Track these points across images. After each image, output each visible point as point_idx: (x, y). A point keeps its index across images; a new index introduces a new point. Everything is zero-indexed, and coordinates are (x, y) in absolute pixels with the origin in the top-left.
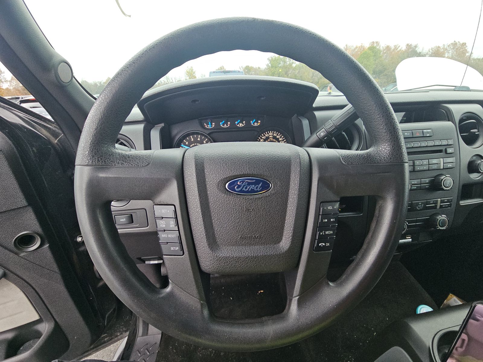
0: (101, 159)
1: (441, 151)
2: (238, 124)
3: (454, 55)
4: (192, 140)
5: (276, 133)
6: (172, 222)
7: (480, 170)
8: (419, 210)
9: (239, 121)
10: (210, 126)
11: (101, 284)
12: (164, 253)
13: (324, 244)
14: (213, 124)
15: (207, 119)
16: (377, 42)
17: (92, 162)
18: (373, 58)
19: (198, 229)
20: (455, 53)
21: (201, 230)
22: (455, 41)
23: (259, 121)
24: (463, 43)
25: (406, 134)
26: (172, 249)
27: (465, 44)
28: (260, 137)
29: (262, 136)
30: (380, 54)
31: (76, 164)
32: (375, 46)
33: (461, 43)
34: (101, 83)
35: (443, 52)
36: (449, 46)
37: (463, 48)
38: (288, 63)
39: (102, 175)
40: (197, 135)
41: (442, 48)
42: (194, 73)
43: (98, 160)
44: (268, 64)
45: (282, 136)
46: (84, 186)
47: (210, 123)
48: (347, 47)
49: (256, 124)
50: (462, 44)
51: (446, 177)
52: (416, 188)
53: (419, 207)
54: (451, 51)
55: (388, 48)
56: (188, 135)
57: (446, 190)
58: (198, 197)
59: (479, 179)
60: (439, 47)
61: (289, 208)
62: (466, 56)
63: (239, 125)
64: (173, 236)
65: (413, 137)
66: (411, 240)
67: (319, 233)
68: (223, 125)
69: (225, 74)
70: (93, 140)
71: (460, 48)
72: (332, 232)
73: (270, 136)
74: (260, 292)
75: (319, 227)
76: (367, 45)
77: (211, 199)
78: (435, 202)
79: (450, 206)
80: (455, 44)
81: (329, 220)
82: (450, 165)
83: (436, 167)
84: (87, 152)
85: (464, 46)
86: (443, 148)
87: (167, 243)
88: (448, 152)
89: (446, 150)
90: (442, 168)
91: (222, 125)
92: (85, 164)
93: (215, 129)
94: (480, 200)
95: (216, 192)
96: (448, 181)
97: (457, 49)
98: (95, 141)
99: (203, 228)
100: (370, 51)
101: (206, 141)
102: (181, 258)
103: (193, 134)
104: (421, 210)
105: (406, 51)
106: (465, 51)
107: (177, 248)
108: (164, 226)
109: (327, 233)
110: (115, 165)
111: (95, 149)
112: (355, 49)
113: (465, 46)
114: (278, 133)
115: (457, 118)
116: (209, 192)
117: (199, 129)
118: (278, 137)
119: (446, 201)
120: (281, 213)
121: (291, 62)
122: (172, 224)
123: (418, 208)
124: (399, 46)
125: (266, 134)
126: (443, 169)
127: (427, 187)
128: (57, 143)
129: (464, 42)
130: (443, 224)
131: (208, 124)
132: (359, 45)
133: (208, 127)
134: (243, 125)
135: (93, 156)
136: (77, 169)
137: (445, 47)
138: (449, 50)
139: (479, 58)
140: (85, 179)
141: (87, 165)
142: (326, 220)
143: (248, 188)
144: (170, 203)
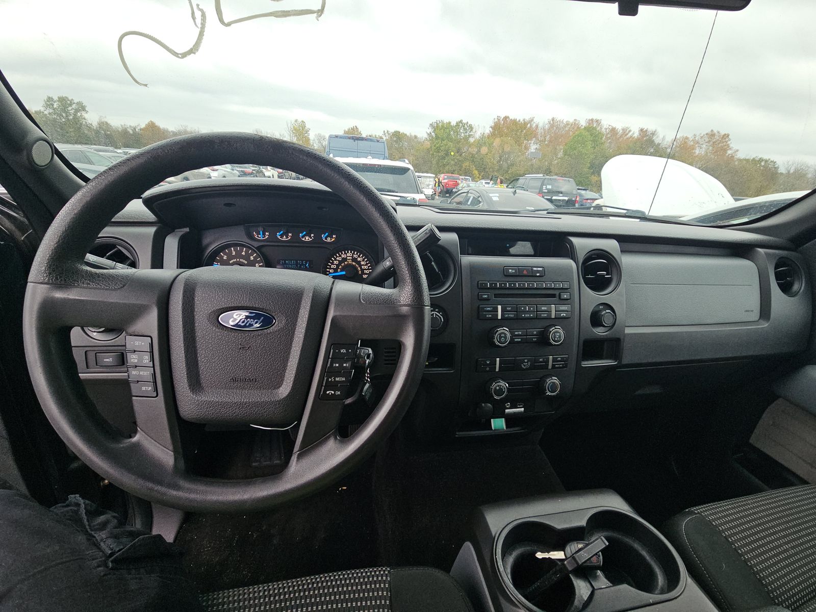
0: (60, 277)
1: (553, 296)
2: (303, 237)
3: (710, 153)
4: (234, 253)
5: (357, 254)
6: (147, 357)
7: (604, 323)
8: (524, 370)
9: (305, 233)
10: (261, 236)
11: (75, 465)
12: (134, 394)
13: (333, 392)
14: (266, 234)
15: (259, 226)
16: (597, 121)
17: (49, 280)
18: (592, 144)
19: (179, 366)
20: (711, 148)
21: (182, 367)
22: (712, 131)
23: (334, 236)
24: (725, 134)
25: (510, 271)
26: (144, 388)
27: (728, 135)
28: (334, 258)
29: (337, 257)
30: (601, 139)
31: (29, 280)
32: (595, 125)
33: (723, 133)
34: (135, 129)
35: (693, 145)
36: (702, 137)
37: (723, 142)
38: (463, 135)
39: (59, 295)
40: (241, 247)
41: (691, 140)
42: (307, 131)
43: (57, 279)
44: (430, 133)
45: (365, 259)
46: (36, 307)
47: (261, 232)
48: (553, 123)
49: (329, 240)
50: (723, 136)
51: (556, 328)
52: (520, 340)
53: (524, 365)
54: (704, 146)
55: (613, 130)
56: (228, 246)
57: (555, 345)
58: (181, 329)
59: (606, 335)
60: (687, 138)
61: (293, 349)
62: (727, 155)
63: (305, 239)
64: (145, 373)
65: (532, 276)
66: (523, 409)
67: (327, 379)
68: (282, 236)
69: (354, 141)
70: (52, 254)
71: (719, 142)
72: (344, 379)
73: (348, 258)
74: (342, 489)
75: (327, 372)
76: (583, 123)
77: (199, 334)
78: (545, 360)
79: (565, 366)
80: (712, 135)
81: (341, 365)
82: (563, 314)
83: (546, 315)
84: (43, 268)
85: (725, 139)
86: (557, 292)
87: (138, 381)
88: (562, 297)
89: (560, 295)
90: (553, 316)
91: (279, 237)
92: (39, 282)
93: (268, 242)
94: (610, 361)
95: (206, 325)
96: (557, 333)
97: (714, 143)
98: (55, 256)
99: (184, 366)
100: (587, 133)
101: (254, 257)
102: (155, 401)
103: (235, 245)
104: (527, 369)
105: (638, 139)
106: (726, 147)
107: (150, 388)
108: (136, 361)
109: (337, 379)
110: (79, 285)
111: (54, 264)
112: (565, 126)
113: (727, 140)
114: (360, 255)
115: (581, 257)
116: (196, 325)
117: (245, 240)
118: (359, 259)
119: (559, 359)
120: (284, 353)
121: (467, 134)
122: (146, 359)
123: (523, 367)
124: (630, 131)
125: (342, 253)
126: (555, 318)
127: (534, 340)
128: (23, 241)
129: (727, 133)
130: (553, 388)
131: (258, 233)
132: (571, 121)
133: (259, 237)
134: (310, 240)
135: (50, 274)
136: (30, 287)
137: (697, 138)
138: (702, 144)
139: (747, 158)
140: (39, 299)
141: (41, 283)
142: (337, 365)
143: (246, 322)
144: (146, 334)
